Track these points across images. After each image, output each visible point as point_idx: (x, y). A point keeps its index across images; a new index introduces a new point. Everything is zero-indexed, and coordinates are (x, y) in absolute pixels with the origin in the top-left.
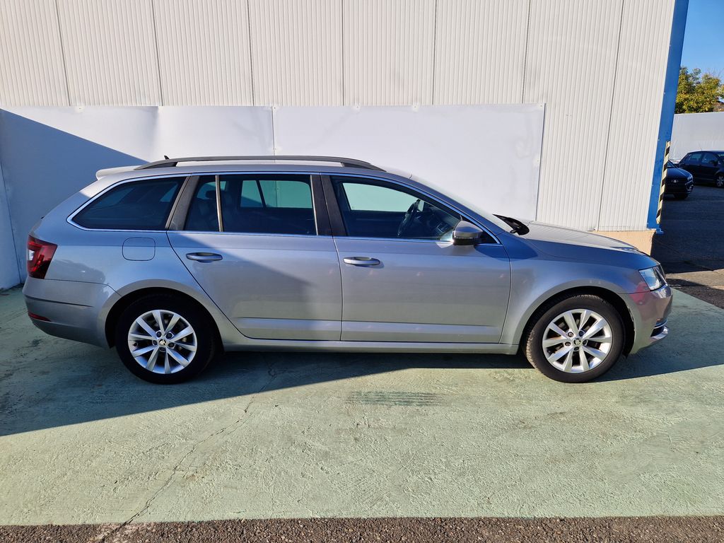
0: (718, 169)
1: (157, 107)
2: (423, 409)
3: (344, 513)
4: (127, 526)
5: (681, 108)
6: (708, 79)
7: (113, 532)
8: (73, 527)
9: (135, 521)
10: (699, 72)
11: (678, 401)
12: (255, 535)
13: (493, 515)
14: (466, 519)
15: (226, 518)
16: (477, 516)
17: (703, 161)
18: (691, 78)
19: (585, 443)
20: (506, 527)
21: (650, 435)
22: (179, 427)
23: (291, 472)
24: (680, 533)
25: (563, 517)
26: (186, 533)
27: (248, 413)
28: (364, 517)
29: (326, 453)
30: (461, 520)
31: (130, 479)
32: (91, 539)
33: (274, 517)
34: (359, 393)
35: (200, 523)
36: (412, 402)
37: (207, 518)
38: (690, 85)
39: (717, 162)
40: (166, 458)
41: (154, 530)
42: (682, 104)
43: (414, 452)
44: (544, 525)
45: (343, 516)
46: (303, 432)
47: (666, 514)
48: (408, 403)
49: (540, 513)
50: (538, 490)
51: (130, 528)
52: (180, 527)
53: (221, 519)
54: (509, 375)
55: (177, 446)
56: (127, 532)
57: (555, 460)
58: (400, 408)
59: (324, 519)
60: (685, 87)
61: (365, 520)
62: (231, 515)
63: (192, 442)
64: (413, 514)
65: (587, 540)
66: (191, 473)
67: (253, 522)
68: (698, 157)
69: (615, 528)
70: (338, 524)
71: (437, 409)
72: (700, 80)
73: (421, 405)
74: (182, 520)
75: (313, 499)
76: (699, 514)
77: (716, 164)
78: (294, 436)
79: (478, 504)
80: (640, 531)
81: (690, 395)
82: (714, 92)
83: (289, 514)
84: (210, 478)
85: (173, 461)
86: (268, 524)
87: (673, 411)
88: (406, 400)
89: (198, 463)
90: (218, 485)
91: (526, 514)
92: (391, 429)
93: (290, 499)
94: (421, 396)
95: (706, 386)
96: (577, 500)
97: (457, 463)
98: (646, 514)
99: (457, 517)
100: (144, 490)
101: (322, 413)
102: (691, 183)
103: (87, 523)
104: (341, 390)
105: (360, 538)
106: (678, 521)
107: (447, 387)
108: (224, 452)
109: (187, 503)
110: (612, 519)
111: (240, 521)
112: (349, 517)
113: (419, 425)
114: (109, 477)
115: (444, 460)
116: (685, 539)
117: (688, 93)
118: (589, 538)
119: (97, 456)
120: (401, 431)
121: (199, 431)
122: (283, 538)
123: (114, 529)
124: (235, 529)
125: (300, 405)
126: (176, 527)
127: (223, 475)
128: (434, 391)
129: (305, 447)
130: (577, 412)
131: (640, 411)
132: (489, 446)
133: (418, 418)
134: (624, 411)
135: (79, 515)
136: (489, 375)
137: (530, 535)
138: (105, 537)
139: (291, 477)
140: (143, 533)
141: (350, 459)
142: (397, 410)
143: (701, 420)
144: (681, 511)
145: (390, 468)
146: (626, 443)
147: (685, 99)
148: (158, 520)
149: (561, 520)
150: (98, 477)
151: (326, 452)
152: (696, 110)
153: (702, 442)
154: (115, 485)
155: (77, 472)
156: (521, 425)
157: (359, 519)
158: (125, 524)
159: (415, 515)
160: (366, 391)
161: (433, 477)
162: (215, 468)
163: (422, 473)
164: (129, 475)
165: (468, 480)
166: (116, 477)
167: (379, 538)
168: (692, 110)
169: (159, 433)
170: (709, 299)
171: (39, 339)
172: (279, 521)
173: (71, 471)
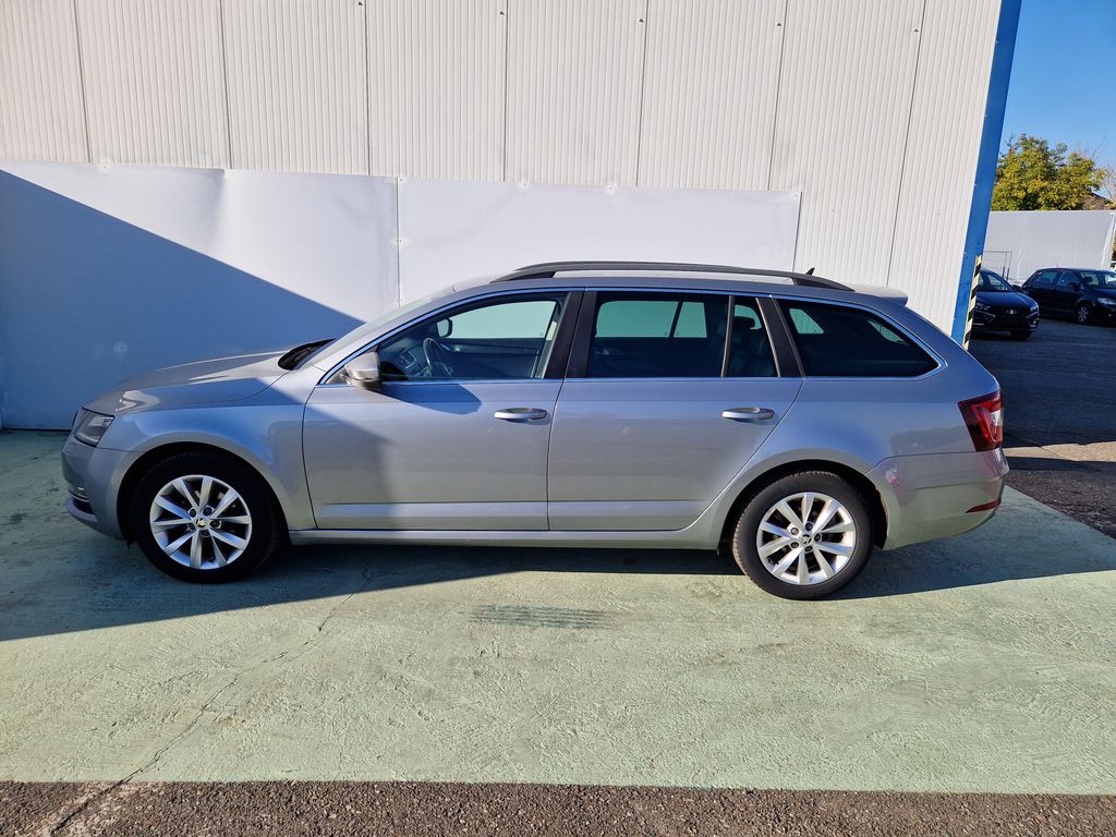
0: (1081, 296)
1: (223, 171)
2: (583, 634)
3: (442, 775)
4: (122, 786)
5: (1035, 202)
6: (1077, 160)
7: (101, 794)
8: (44, 785)
9: (136, 779)
10: (1065, 149)
11: (949, 634)
12: (308, 802)
13: (655, 784)
14: (614, 787)
15: (270, 778)
16: (631, 784)
17: (1059, 284)
18: (1052, 158)
19: (805, 688)
20: (669, 799)
21: (899, 679)
22: (218, 649)
23: (373, 716)
24: (912, 816)
25: (752, 789)
26: (208, 799)
27: (324, 632)
28: (470, 781)
29: (430, 692)
30: (608, 789)
31: (136, 720)
32: (69, 803)
33: (340, 778)
34: (492, 608)
35: (231, 784)
36: (568, 622)
37: (241, 778)
38: (1050, 167)
39: (1079, 286)
40: (193, 692)
41: (162, 793)
42: (1036, 196)
43: (557, 694)
44: (722, 799)
45: (441, 780)
46: (401, 661)
47: (899, 790)
48: (562, 624)
49: (720, 782)
50: (725, 750)
51: (128, 788)
52: (201, 790)
53: (262, 780)
54: (715, 587)
55: (211, 676)
56: (121, 794)
57: (756, 710)
58: (548, 631)
59: (412, 783)
60: (1042, 171)
61: (470, 786)
62: (277, 774)
63: (235, 670)
64: (541, 779)
65: (779, 820)
66: (227, 714)
67: (308, 785)
68: (1052, 277)
69: (823, 806)
70: (432, 790)
71: (601, 634)
72: (1064, 162)
73: (580, 628)
74: (204, 779)
75: (401, 755)
76: (943, 790)
77: (1077, 288)
78: (385, 666)
79: (636, 768)
80: (856, 811)
81: (968, 625)
82: (1084, 180)
83: (361, 774)
84: (254, 722)
85: (201, 696)
86: (328, 788)
87: (936, 647)
88: (558, 619)
89: (238, 701)
90: (264, 732)
91: (702, 783)
92: (531, 661)
93: (367, 754)
94: (582, 615)
95: (995, 613)
96: (777, 766)
97: (616, 711)
98: (870, 787)
99: (602, 784)
100: (154, 736)
101: (432, 634)
102: (1036, 316)
103: (65, 780)
104: (466, 603)
105: (460, 811)
106: (913, 799)
107: (621, 603)
108: (279, 685)
109: (214, 757)
110: (820, 793)
111: (289, 783)
112: (448, 781)
113: (572, 655)
114: (105, 717)
115: (598, 705)
116: (918, 823)
117: (1046, 179)
118: (783, 818)
119: (91, 687)
120: (544, 663)
121: (247, 655)
122: (348, 807)
123: (103, 789)
124: (280, 795)
125: (402, 622)
126: (195, 789)
127: (273, 719)
128: (602, 607)
129: (400, 682)
130: (803, 644)
131: (892, 646)
132: (666, 688)
133: (571, 646)
134: (871, 644)
135: (54, 769)
136: (687, 587)
137: (700, 811)
138: (89, 800)
139: (372, 723)
140: (145, 796)
141: (464, 700)
142: (543, 633)
143: (975, 661)
144: (919, 785)
145: (519, 714)
146: (863, 689)
147: (1042, 189)
148: (169, 780)
149: (748, 792)
150: (88, 717)
151: (430, 690)
152: (1059, 205)
153: (971, 692)
154: (113, 729)
155: (59, 708)
156: (719, 661)
157: (461, 785)
158: (121, 783)
159: (543, 781)
160: (503, 605)
161: (577, 729)
162: (263, 708)
163: (563, 723)
164: (136, 714)
165: (627, 735)
166: (116, 717)
167: (486, 811)
168: (1051, 205)
169: (186, 656)
170: (1027, 488)
171: (22, 512)
172: (346, 785)
173: (49, 706)
